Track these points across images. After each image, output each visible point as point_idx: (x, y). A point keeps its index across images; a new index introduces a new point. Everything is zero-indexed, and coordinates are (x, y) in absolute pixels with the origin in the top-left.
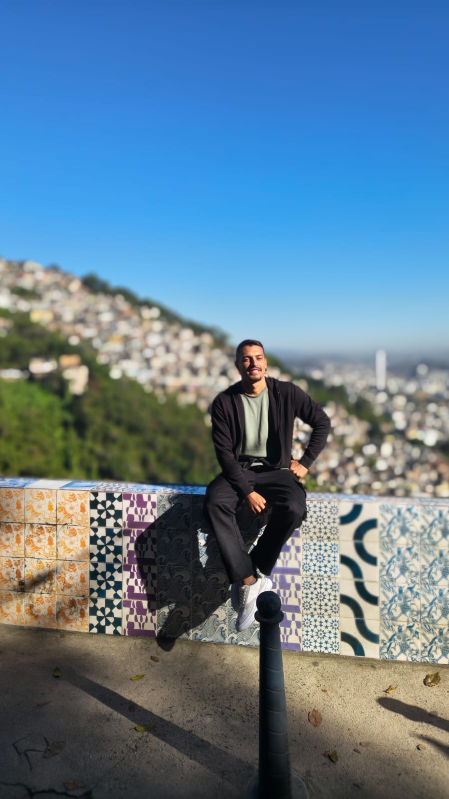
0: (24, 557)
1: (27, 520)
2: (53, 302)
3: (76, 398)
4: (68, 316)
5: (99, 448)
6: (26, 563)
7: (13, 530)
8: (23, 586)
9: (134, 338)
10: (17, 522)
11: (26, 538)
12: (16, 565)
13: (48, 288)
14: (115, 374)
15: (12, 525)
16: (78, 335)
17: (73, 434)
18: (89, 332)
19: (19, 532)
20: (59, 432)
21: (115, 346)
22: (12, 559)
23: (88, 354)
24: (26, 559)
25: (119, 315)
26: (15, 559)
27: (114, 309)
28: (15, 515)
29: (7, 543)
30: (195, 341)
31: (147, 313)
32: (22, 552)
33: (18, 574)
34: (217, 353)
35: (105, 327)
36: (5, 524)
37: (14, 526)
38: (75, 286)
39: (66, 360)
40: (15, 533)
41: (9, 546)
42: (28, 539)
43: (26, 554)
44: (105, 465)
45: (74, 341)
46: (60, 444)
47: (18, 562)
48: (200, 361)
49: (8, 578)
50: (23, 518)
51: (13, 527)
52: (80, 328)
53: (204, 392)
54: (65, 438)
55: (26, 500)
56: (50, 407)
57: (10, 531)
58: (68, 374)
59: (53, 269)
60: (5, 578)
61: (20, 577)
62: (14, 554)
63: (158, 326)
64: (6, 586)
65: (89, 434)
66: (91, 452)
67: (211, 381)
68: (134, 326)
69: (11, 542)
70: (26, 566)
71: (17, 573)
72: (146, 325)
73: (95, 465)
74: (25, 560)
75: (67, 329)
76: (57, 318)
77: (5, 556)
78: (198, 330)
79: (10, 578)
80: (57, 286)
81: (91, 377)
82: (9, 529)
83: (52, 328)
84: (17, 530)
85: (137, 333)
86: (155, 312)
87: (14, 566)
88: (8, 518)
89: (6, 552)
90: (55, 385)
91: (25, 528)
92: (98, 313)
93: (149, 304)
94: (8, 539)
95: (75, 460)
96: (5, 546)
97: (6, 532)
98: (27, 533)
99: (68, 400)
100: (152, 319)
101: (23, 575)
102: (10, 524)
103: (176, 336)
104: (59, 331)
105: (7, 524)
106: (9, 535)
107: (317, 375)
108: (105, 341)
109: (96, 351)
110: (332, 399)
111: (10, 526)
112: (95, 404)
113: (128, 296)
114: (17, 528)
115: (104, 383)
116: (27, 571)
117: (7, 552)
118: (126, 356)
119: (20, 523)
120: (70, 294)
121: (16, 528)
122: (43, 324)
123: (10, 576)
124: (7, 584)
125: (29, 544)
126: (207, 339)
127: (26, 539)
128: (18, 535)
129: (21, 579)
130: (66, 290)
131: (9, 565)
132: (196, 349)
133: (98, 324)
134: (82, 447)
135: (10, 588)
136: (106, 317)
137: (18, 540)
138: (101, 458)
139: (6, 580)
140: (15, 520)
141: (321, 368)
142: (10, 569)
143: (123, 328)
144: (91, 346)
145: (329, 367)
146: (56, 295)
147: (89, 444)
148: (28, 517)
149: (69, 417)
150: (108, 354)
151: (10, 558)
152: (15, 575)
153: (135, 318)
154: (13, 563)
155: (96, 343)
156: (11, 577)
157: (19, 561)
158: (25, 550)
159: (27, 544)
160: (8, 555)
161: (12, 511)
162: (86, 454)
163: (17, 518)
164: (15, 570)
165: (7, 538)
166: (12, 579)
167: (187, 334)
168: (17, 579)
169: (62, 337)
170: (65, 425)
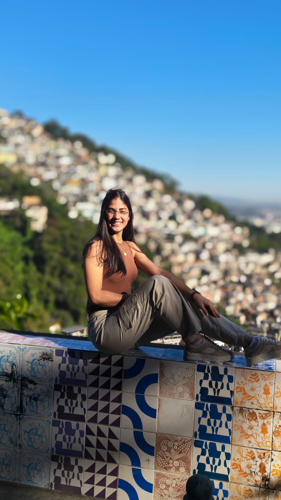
0: (271, 450)
1: (276, 409)
2: (17, 145)
3: (37, 234)
4: (31, 159)
5: (56, 282)
6: (273, 457)
7: (258, 418)
8: (267, 482)
9: (92, 182)
10: (264, 409)
11: (274, 428)
12: (259, 457)
13: (12, 132)
14: (73, 215)
15: (257, 412)
16: (39, 176)
17: (33, 268)
18: (49, 175)
19: (265, 421)
20: (20, 266)
21: (73, 189)
22: (255, 451)
23: (48, 194)
24: (272, 451)
25: (78, 160)
26: (259, 451)
27: (72, 153)
28: (262, 401)
29: (250, 432)
30: (147, 187)
31: (103, 159)
32: (269, 444)
33: (262, 468)
34: (167, 198)
35: (64, 170)
36: (248, 411)
37: (259, 413)
38: (38, 131)
39: (29, 200)
40: (261, 422)
41: (251, 435)
42: (277, 429)
43: (273, 447)
44: (61, 298)
45: (35, 182)
46: (21, 277)
47: (262, 455)
48: (151, 206)
49: (248, 472)
50: (271, 405)
51: (258, 415)
52: (41, 170)
53: (155, 235)
54: (25, 271)
55: (276, 386)
56: (13, 243)
57: (254, 418)
58: (30, 213)
59: (18, 115)
60: (244, 470)
61: (265, 471)
62: (258, 445)
63: (113, 171)
64: (246, 481)
65: (48, 269)
66: (49, 285)
67: (161, 224)
68: (91, 170)
69: (254, 432)
70: (272, 460)
71: (260, 466)
72: (102, 170)
73: (52, 298)
74: (272, 453)
75: (30, 171)
76: (20, 161)
77: (247, 446)
78: (150, 176)
79: (251, 472)
80: (21, 130)
81: (50, 216)
82: (253, 416)
83: (16, 169)
84: (264, 418)
85: (93, 177)
86: (111, 159)
87: (257, 459)
88: (252, 403)
89: (247, 443)
90: (18, 223)
91: (274, 417)
92: (58, 157)
93: (105, 151)
94: (251, 428)
95: (34, 292)
96: (247, 434)
97: (249, 419)
98: (275, 423)
99: (29, 236)
100: (108, 165)
101: (268, 470)
102: (255, 411)
103: (130, 181)
104: (22, 172)
105: (251, 411)
106: (253, 423)
107: (258, 222)
108: (64, 184)
109: (56, 192)
110: (272, 247)
111: (254, 413)
112: (54, 242)
113: (87, 143)
114: (264, 416)
115: (62, 223)
116: (274, 466)
117: (250, 442)
118: (83, 199)
119: (267, 411)
120: (33, 138)
121: (262, 416)
122: (7, 165)
123: (251, 469)
124: (247, 478)
125: (278, 436)
126: (158, 185)
127: (274, 430)
128: (264, 424)
129: (266, 474)
130: (29, 134)
131: (251, 457)
132: (148, 195)
133: (58, 167)
134: (41, 281)
135: (250, 483)
136: (66, 161)
137: (264, 430)
138: (58, 292)
139: (245, 473)
140: (261, 407)
141: (262, 216)
142: (251, 462)
143: (82, 172)
144: (51, 187)
145: (270, 216)
146: (20, 139)
147: (47, 277)
148: (278, 405)
149: (30, 253)
150: (66, 196)
151: (253, 450)
152: (258, 469)
153: (93, 163)
154: (256, 455)
155: (56, 185)
156: (253, 470)
157: (264, 453)
158: (273, 442)
159: (275, 436)
160: (251, 445)
161: (257, 396)
162: (44, 287)
163: (264, 405)
164: (258, 464)
165: (250, 426)
166: (253, 473)
167: (140, 180)
168: (260, 474)
169: (25, 178)
170: (26, 259)
